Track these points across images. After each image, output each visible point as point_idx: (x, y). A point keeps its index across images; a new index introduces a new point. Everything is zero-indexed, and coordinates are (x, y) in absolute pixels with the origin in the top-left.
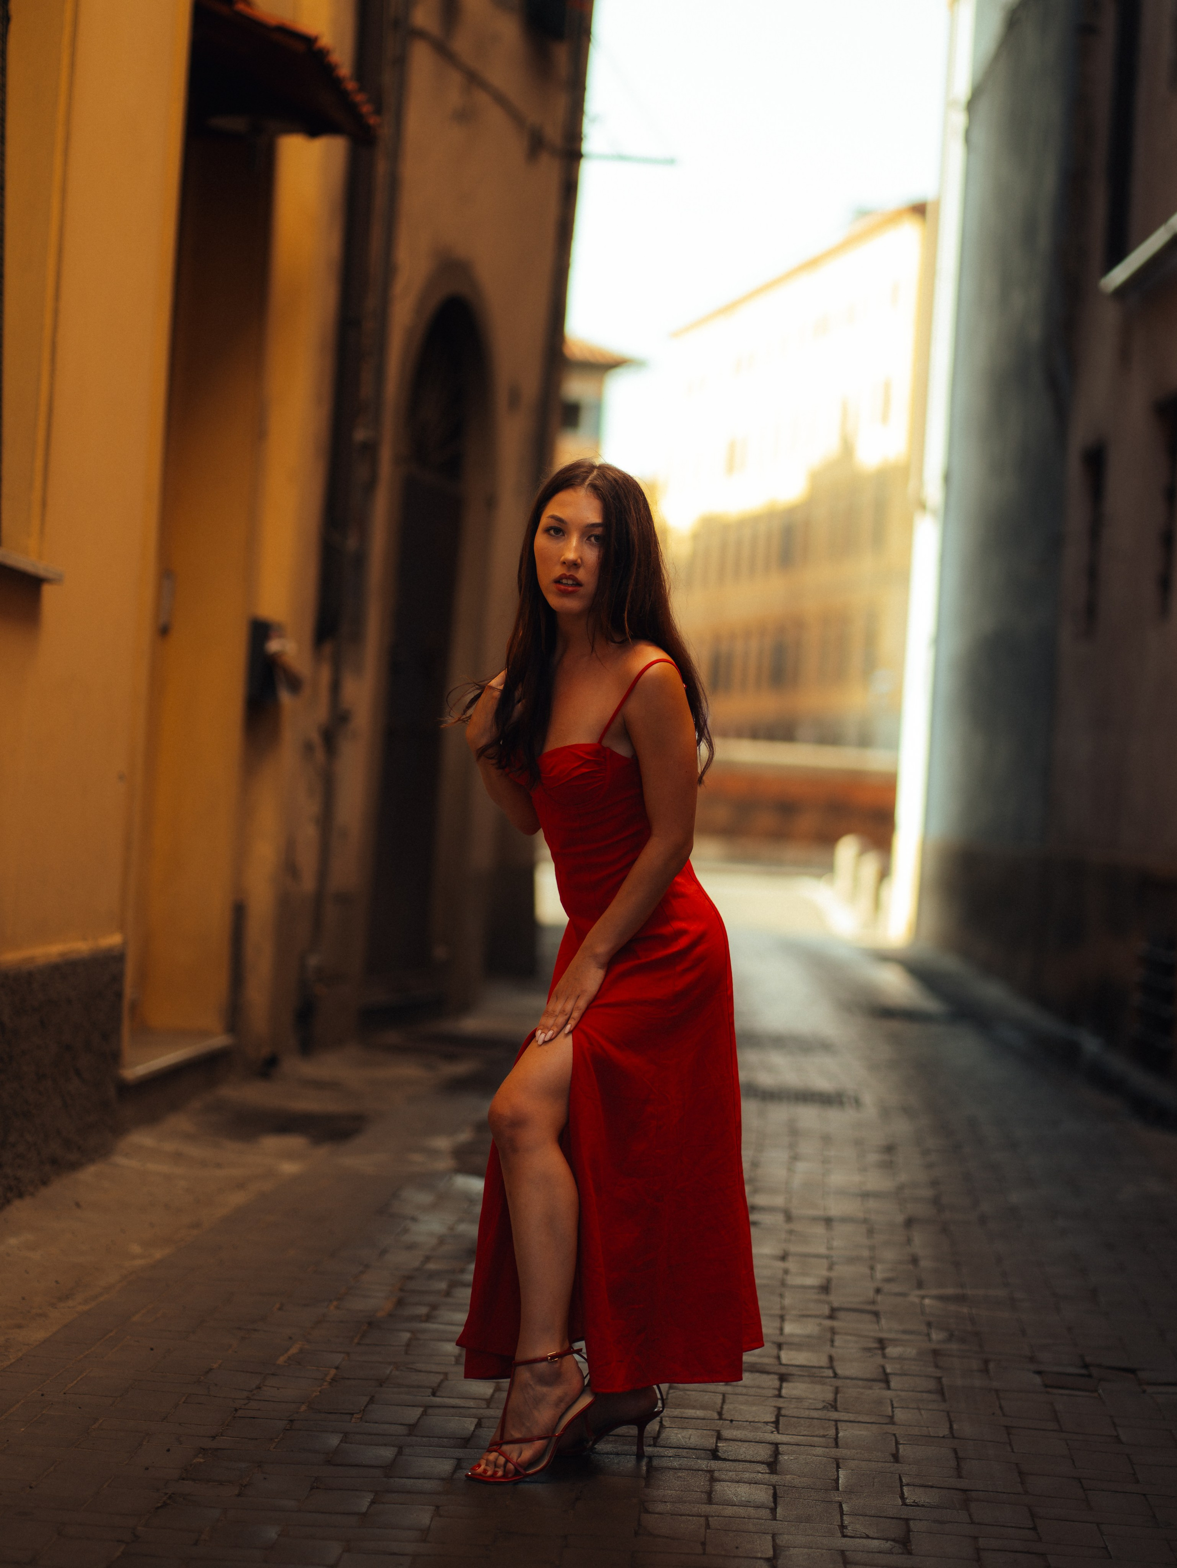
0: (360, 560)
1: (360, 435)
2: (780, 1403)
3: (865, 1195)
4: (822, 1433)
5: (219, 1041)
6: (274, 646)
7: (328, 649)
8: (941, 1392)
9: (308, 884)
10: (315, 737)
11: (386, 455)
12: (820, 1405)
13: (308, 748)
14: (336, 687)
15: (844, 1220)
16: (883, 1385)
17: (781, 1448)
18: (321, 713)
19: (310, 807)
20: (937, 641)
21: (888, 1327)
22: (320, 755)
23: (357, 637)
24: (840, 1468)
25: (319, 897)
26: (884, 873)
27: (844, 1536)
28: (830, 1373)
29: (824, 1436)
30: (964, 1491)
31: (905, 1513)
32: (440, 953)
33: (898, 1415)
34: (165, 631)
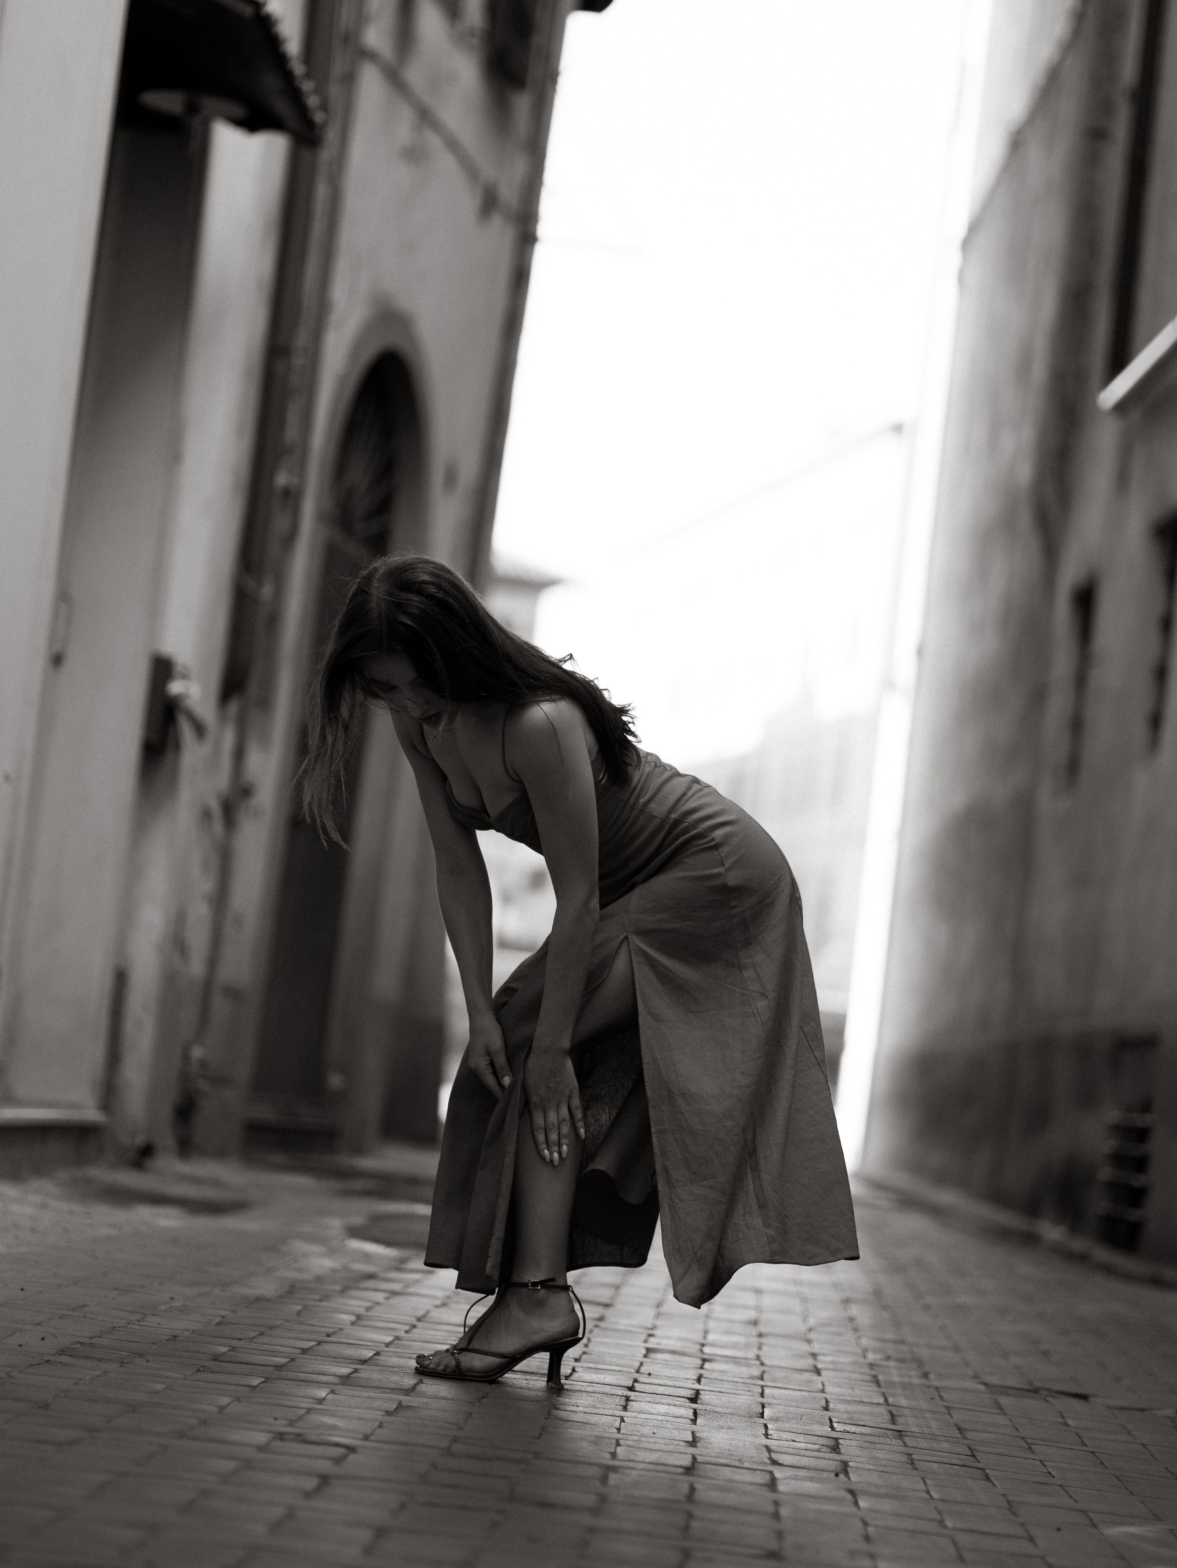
0: (274, 620)
1: (282, 479)
2: (701, 1371)
4: (748, 1389)
6: (175, 687)
7: (233, 708)
8: (878, 1383)
9: (197, 967)
10: (214, 805)
11: (309, 508)
12: (747, 1376)
13: (206, 815)
14: (239, 754)
16: (814, 1374)
17: (701, 1392)
18: (222, 780)
19: (206, 885)
21: (818, 1347)
22: (218, 826)
23: (265, 703)
24: (765, 1407)
25: (208, 985)
27: (768, 1438)
28: (758, 1363)
29: (749, 1391)
30: (899, 1431)
31: (834, 1434)
32: (335, 1081)
33: (828, 1389)
34: (57, 660)
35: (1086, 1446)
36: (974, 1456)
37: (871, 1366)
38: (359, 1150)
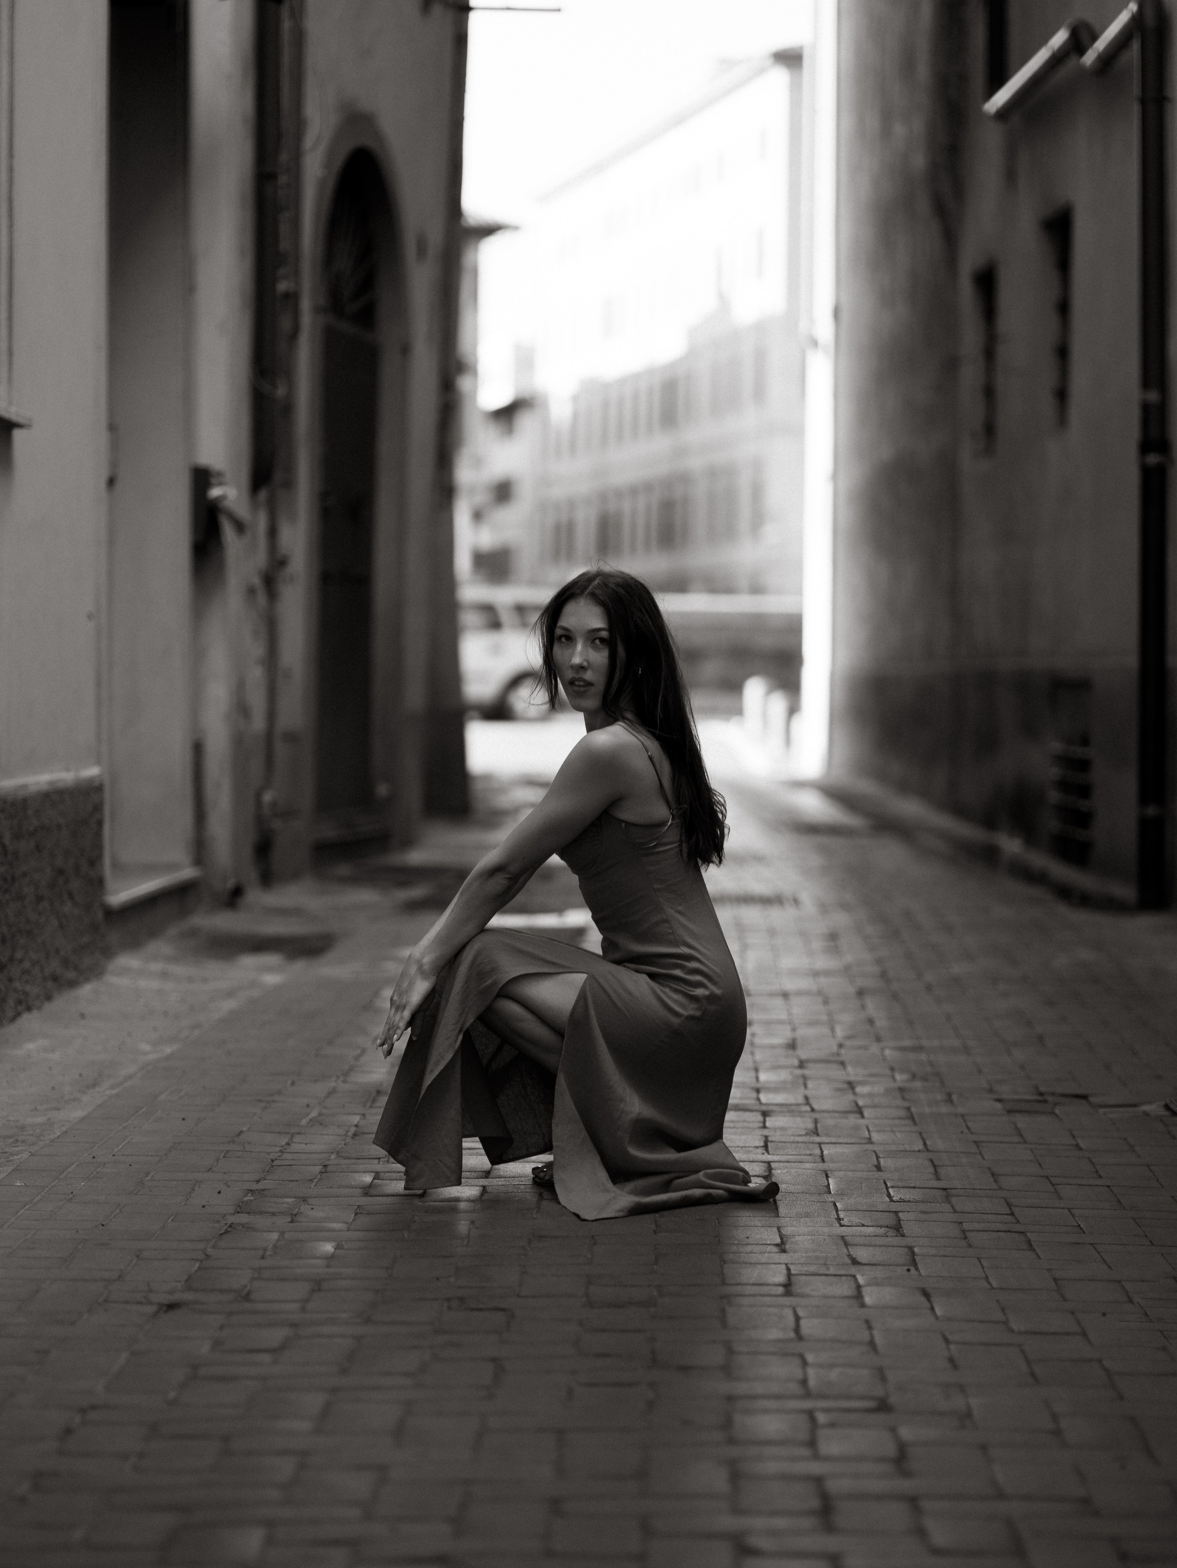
0: (288, 409)
1: (282, 286)
2: (766, 1132)
3: (816, 974)
4: (808, 1152)
5: (188, 873)
6: (215, 492)
7: (263, 494)
8: (912, 1118)
9: (258, 723)
10: (257, 581)
11: (306, 304)
12: (803, 1132)
13: (251, 591)
14: (273, 532)
15: (800, 993)
16: (858, 1116)
17: (773, 1165)
18: (261, 559)
19: (257, 650)
20: (835, 476)
21: (852, 1072)
22: (262, 598)
23: (289, 484)
24: (829, 1177)
25: (269, 735)
26: (793, 709)
27: (842, 1226)
28: (808, 1108)
29: (810, 1155)
30: (945, 1189)
31: (894, 1207)
32: (382, 790)
33: (875, 1137)
34: (111, 482)
35: (1101, 1177)
36: (1012, 1214)
37: (901, 1090)
38: (408, 843)
